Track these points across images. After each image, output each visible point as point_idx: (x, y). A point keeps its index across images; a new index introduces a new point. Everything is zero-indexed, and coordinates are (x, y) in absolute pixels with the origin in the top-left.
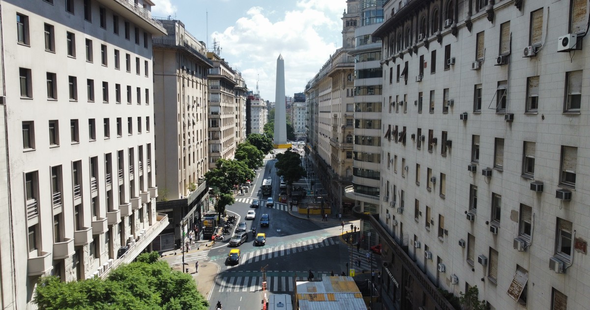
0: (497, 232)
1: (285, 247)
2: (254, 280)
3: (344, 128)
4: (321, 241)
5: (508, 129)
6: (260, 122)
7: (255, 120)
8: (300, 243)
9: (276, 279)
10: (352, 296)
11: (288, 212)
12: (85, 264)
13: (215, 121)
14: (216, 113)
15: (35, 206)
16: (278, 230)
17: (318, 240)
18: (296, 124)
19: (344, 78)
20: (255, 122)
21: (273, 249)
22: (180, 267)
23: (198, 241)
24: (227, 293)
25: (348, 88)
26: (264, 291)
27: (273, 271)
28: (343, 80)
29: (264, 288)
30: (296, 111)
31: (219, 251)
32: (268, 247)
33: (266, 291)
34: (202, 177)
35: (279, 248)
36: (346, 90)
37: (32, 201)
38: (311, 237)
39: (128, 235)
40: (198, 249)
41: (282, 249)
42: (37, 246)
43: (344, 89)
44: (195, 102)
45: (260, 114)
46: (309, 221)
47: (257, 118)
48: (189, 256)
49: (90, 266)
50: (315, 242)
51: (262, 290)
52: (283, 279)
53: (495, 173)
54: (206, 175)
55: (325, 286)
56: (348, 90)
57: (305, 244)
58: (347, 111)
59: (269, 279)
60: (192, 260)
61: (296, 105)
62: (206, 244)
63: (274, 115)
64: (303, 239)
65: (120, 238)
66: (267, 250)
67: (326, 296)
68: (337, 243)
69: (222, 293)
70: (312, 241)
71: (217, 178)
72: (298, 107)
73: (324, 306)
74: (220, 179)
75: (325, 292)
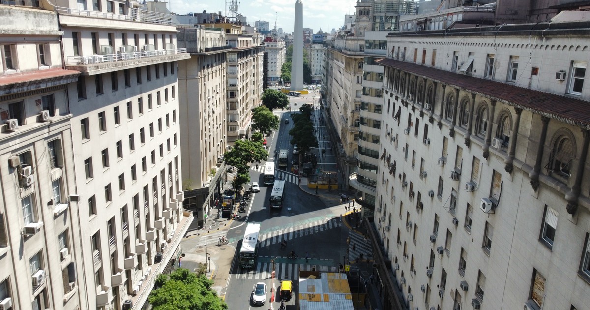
0: (442, 298)
1: (294, 228)
2: (265, 267)
3: (353, 112)
4: (325, 222)
5: (455, 229)
6: (278, 64)
7: (272, 62)
8: (307, 225)
9: (284, 265)
10: (343, 297)
11: (298, 186)
12: (132, 280)
13: (233, 93)
14: (234, 85)
15: (99, 255)
16: (288, 209)
17: (323, 221)
18: (314, 66)
19: (355, 66)
20: (273, 64)
21: (283, 231)
22: (202, 249)
23: (218, 220)
24: (242, 279)
25: (358, 75)
26: (273, 279)
27: (282, 257)
28: (354, 67)
29: (273, 276)
30: (314, 53)
31: (236, 232)
32: (279, 229)
33: (275, 278)
34: (221, 156)
35: (289, 230)
36: (356, 77)
37: (97, 252)
38: (317, 218)
39: (162, 241)
40: (218, 229)
41: (291, 230)
42: (101, 282)
43: (354, 76)
44: (214, 91)
45: (278, 56)
46: (317, 197)
47: (274, 61)
48: (211, 237)
49: (136, 279)
50: (321, 223)
51: (272, 277)
52: (290, 266)
53: (445, 253)
54: (225, 155)
55: (322, 285)
56: (358, 77)
57: (311, 226)
58: (357, 97)
59: (278, 265)
60: (213, 242)
61: (314, 47)
62: (225, 223)
63: (292, 52)
64: (310, 219)
65: (156, 247)
66: (278, 232)
67: (322, 296)
68: (340, 225)
69: (238, 279)
70: (318, 222)
71: (234, 159)
72: (316, 49)
73: (320, 306)
74: (238, 160)
75: (322, 293)
